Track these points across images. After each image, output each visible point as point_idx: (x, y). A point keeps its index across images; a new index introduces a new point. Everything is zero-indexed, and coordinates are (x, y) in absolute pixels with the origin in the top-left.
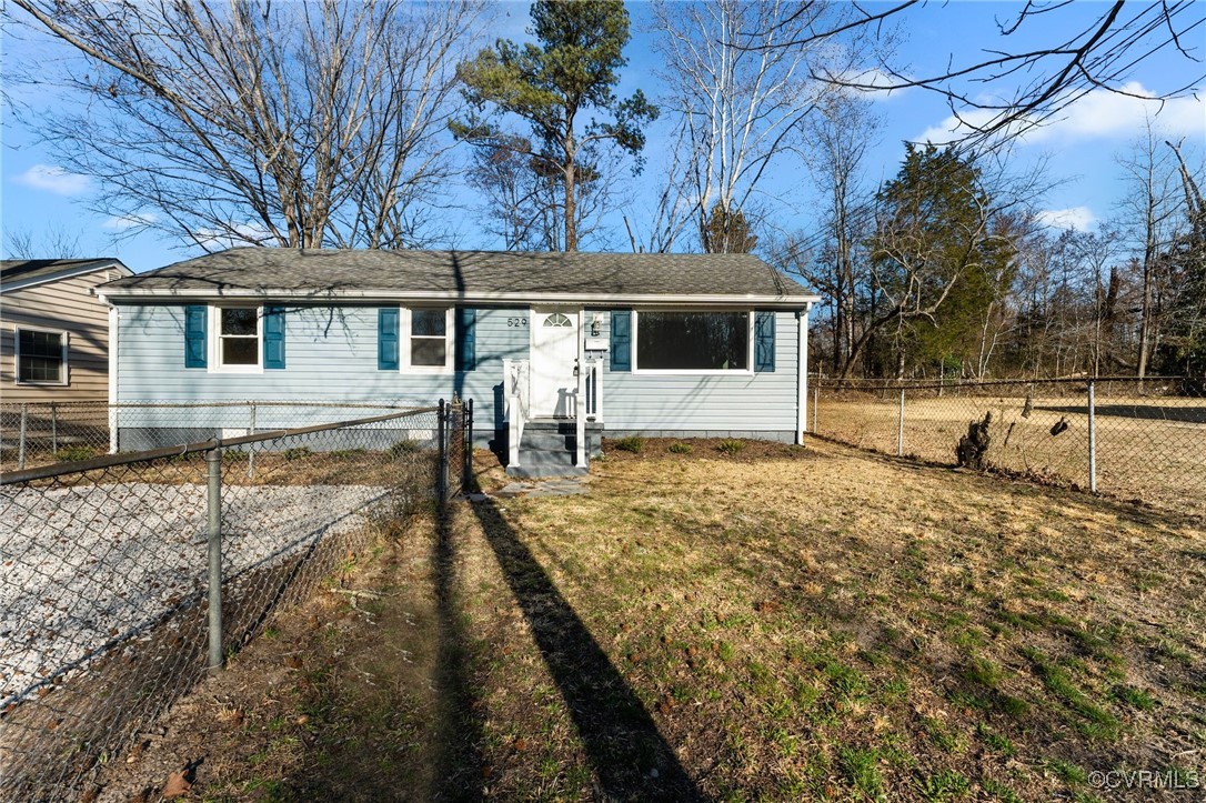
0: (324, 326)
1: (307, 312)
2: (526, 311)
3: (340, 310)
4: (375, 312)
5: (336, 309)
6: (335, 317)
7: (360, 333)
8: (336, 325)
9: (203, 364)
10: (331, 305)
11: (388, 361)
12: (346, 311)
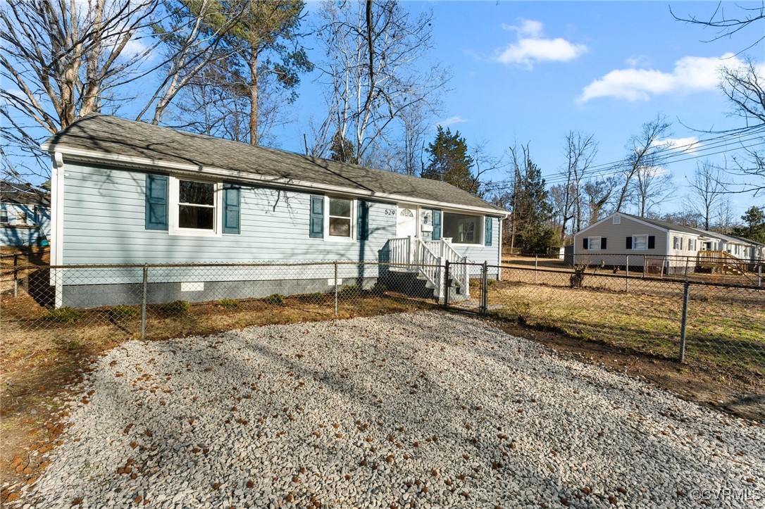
0: (274, 204)
1: (260, 191)
2: (394, 206)
3: (285, 194)
4: (307, 196)
5: (282, 193)
6: (281, 198)
7: (299, 211)
8: (282, 203)
9: (164, 225)
10: (278, 188)
11: (316, 231)
12: (289, 194)
